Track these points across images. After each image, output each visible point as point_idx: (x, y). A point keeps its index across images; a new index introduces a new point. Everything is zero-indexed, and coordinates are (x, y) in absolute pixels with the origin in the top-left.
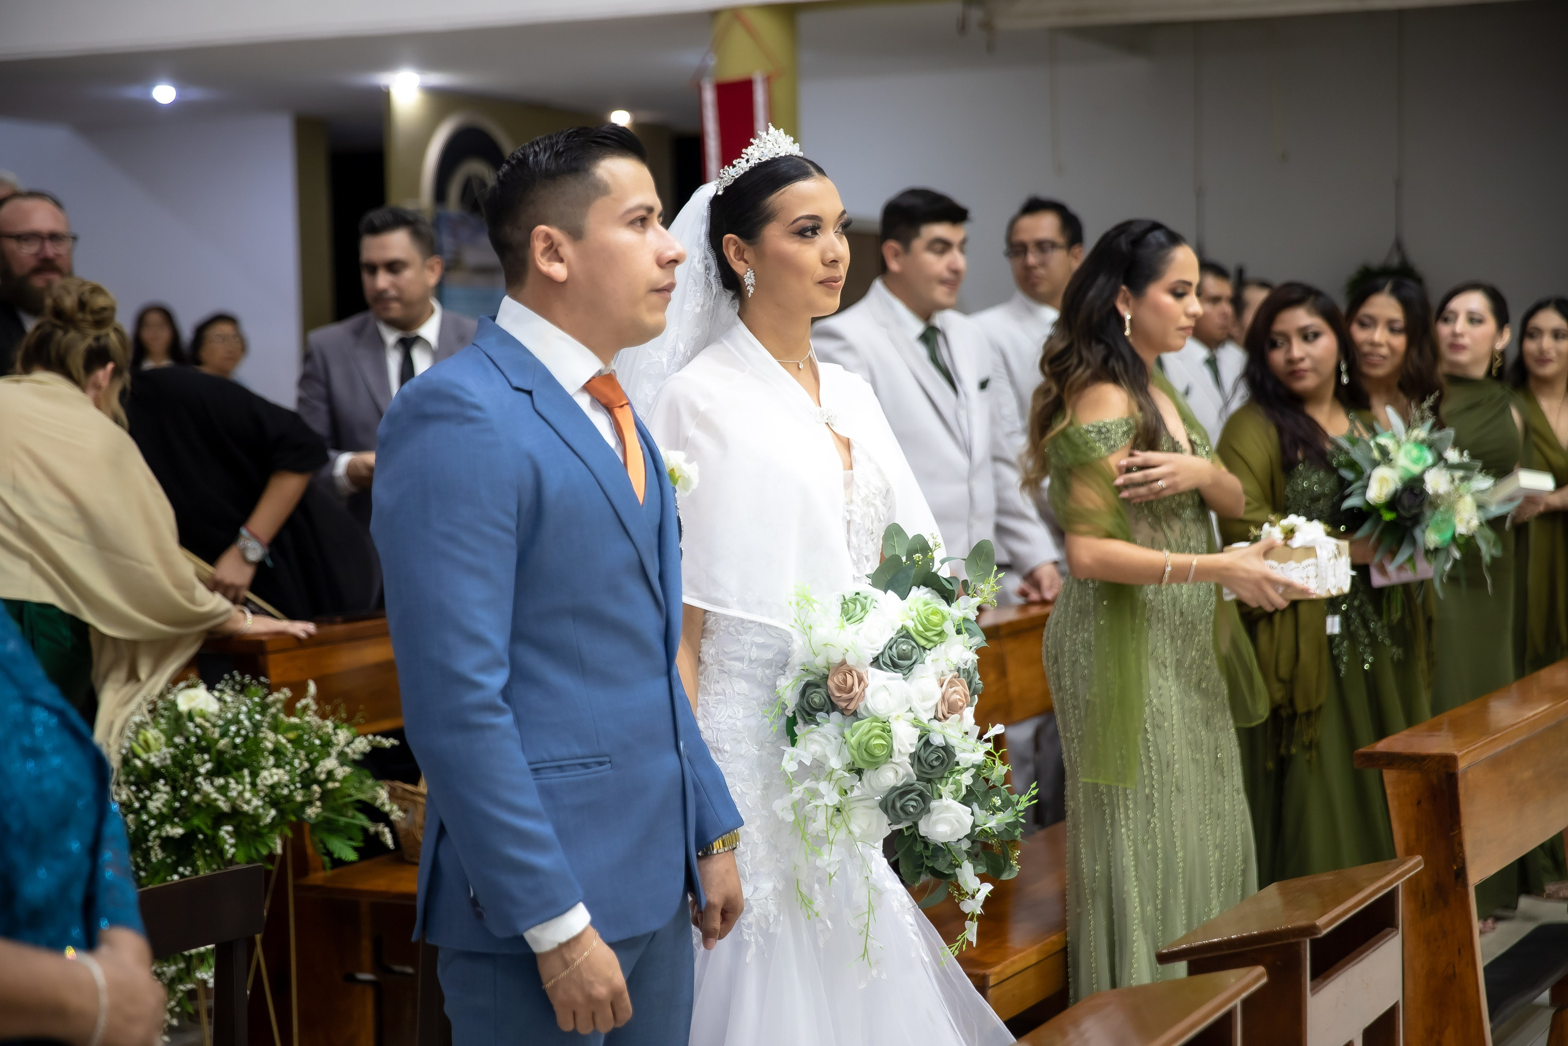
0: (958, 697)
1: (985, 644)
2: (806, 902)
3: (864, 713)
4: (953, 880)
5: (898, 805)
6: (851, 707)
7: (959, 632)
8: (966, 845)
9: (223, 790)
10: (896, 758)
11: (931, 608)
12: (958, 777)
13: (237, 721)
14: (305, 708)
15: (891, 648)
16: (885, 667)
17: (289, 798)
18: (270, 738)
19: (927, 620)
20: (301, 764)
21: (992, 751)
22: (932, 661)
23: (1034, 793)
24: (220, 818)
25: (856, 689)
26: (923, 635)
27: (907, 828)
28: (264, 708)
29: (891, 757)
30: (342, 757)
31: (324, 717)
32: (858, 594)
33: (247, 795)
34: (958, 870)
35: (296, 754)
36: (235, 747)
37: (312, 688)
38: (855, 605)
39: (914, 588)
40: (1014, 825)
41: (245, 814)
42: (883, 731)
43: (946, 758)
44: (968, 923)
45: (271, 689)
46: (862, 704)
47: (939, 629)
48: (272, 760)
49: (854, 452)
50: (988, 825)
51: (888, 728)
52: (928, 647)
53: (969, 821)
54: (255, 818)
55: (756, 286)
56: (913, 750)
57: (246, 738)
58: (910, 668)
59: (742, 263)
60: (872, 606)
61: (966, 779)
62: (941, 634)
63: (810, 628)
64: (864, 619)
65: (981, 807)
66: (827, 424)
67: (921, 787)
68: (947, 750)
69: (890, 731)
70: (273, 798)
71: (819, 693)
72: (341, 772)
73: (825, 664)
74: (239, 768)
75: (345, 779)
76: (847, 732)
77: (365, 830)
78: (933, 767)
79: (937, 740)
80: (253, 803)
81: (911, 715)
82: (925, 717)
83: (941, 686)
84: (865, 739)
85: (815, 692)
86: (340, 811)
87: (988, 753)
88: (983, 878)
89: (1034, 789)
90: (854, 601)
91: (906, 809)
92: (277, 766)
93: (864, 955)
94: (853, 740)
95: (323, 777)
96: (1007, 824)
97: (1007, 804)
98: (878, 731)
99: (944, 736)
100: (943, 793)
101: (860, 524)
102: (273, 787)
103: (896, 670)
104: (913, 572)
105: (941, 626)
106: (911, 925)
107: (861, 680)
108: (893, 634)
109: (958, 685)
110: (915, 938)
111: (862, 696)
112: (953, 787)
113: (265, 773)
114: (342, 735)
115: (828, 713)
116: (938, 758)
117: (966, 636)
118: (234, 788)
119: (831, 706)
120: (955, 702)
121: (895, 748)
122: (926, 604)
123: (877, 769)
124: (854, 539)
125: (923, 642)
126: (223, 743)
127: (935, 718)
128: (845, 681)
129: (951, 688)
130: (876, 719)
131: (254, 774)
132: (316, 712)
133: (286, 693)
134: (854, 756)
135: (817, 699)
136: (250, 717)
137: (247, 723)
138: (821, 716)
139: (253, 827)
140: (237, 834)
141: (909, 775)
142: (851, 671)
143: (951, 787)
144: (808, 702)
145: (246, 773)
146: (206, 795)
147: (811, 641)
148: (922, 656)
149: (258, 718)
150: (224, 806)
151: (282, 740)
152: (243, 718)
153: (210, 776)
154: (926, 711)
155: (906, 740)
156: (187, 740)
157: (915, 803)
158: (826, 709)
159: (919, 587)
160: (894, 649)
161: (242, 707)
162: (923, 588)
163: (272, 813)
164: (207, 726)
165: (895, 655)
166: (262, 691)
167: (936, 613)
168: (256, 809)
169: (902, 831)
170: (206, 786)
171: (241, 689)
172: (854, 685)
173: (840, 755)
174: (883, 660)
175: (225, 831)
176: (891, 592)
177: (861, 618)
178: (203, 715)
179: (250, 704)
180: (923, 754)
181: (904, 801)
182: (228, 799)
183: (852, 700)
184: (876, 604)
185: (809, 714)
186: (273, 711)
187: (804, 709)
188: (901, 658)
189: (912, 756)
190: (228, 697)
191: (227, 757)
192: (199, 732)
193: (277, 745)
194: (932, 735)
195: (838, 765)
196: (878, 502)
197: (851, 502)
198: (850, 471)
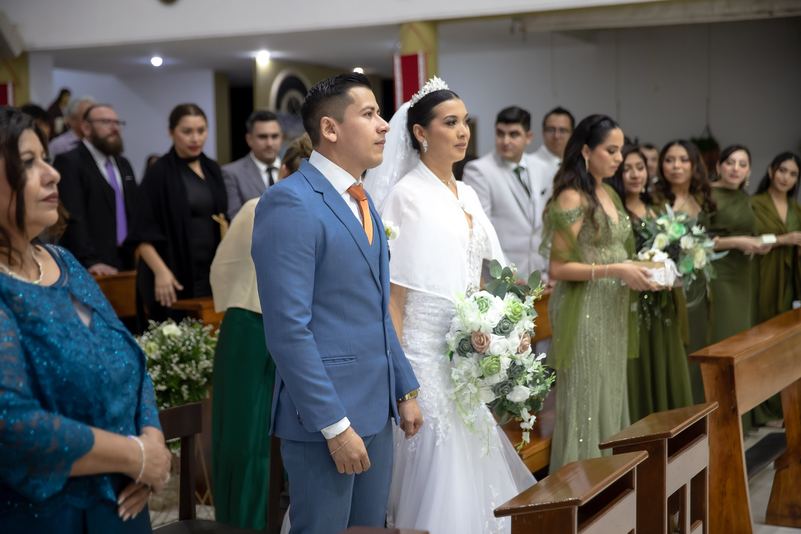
3: (489, 354)
4: (519, 415)
5: (500, 390)
6: (483, 352)
7: (528, 315)
8: (526, 402)
9: (183, 369)
10: (502, 372)
11: (516, 304)
12: (526, 377)
13: (189, 339)
15: (500, 325)
16: (498, 334)
18: (203, 348)
19: (515, 310)
21: (540, 365)
22: (517, 329)
24: (182, 383)
25: (486, 344)
26: (514, 318)
28: (201, 333)
29: (499, 371)
32: (482, 297)
33: (194, 372)
34: (521, 411)
36: (188, 351)
38: (482, 303)
40: (546, 391)
41: (193, 381)
42: (496, 361)
43: (521, 370)
44: (525, 433)
45: (204, 325)
46: (488, 350)
47: (520, 314)
48: (204, 357)
49: (474, 221)
50: (535, 393)
51: (499, 360)
52: (515, 323)
53: (528, 393)
54: (197, 382)
55: (428, 147)
56: (508, 368)
57: (193, 347)
58: (508, 333)
59: (422, 137)
60: (490, 305)
61: (529, 378)
62: (520, 316)
63: (465, 316)
64: (488, 311)
65: (533, 386)
66: (462, 208)
68: (522, 367)
70: (205, 373)
71: (468, 344)
73: (471, 332)
74: (190, 360)
76: (481, 362)
78: (515, 373)
79: (519, 363)
80: (196, 376)
81: (508, 353)
82: (513, 354)
83: (520, 339)
84: (489, 365)
85: (465, 343)
88: (531, 413)
90: (482, 301)
91: (504, 391)
92: (207, 359)
94: (484, 366)
96: (542, 390)
97: (542, 383)
98: (495, 362)
99: (521, 361)
100: (519, 384)
102: (205, 369)
103: (502, 334)
104: (507, 287)
107: (487, 339)
108: (501, 318)
109: (526, 338)
111: (488, 346)
113: (201, 363)
115: (472, 353)
116: (518, 370)
117: (531, 316)
119: (473, 350)
120: (526, 344)
121: (501, 367)
122: (514, 303)
123: (492, 376)
125: (513, 320)
126: (183, 349)
127: (518, 353)
128: (480, 340)
129: (524, 339)
130: (494, 356)
131: (197, 363)
134: (483, 372)
135: (466, 346)
136: (195, 337)
137: (193, 340)
138: (468, 354)
139: (196, 386)
140: (189, 389)
141: (505, 377)
142: (482, 335)
143: (522, 380)
144: (462, 347)
145: (193, 362)
146: (176, 372)
147: (464, 322)
148: (512, 327)
149: (198, 338)
150: (184, 377)
151: (209, 347)
152: (192, 338)
153: (178, 363)
154: (514, 350)
155: (506, 362)
156: (168, 347)
157: (507, 389)
158: (470, 351)
159: (508, 292)
160: (501, 325)
161: (192, 333)
162: (510, 292)
163: (205, 380)
164: (176, 341)
165: (502, 328)
166: (201, 326)
167: (519, 307)
168: (198, 378)
169: (500, 398)
170: (176, 368)
171: (192, 325)
172: (484, 341)
173: (477, 371)
174: (497, 330)
175: (184, 388)
176: (497, 296)
177: (486, 311)
178: (175, 337)
179: (195, 332)
180: (512, 369)
181: (502, 388)
182: (185, 373)
183: (483, 349)
184: (491, 303)
185: (462, 352)
186: (205, 335)
187: (460, 350)
188: (504, 329)
189: (507, 370)
190: (185, 329)
191: (185, 355)
192: (173, 344)
193: (207, 350)
194: (516, 360)
195: (475, 375)
196: (483, 243)
197: (472, 243)
198: (471, 229)
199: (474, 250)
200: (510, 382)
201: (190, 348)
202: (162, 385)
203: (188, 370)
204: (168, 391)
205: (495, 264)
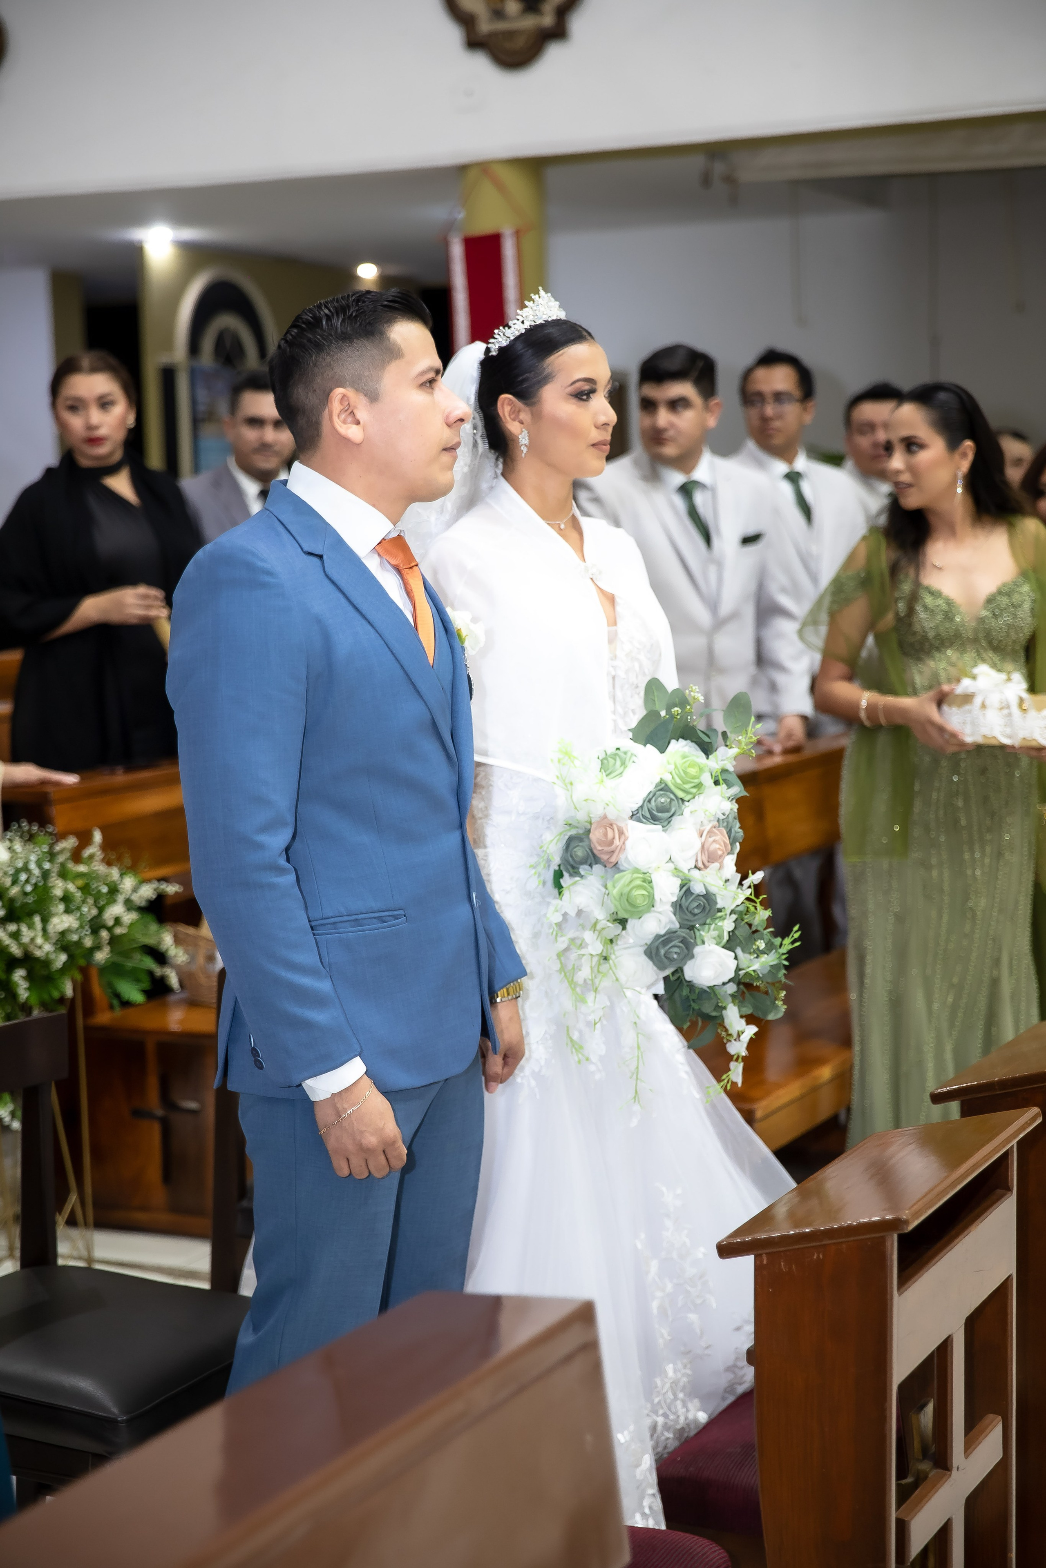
0: (718, 846)
1: (745, 794)
2: (577, 1046)
3: (625, 865)
4: (719, 1021)
5: (662, 952)
6: (613, 860)
7: (717, 783)
8: (732, 988)
9: (15, 936)
10: (658, 907)
11: (688, 760)
12: (720, 924)
13: (26, 869)
14: (91, 857)
15: (649, 801)
16: (644, 820)
17: (79, 943)
18: (59, 887)
19: (685, 772)
20: (89, 910)
21: (753, 897)
22: (691, 812)
24: (13, 963)
25: (617, 842)
26: (682, 787)
27: (673, 974)
28: (52, 856)
29: (653, 906)
30: (129, 905)
31: (109, 864)
32: (618, 749)
33: (39, 941)
34: (724, 1012)
35: (84, 902)
36: (26, 894)
37: (98, 837)
38: (615, 760)
39: (673, 742)
40: (775, 968)
41: (37, 959)
42: (644, 881)
43: (707, 906)
44: (733, 1065)
45: (61, 836)
46: (622, 857)
47: (696, 781)
48: (61, 907)
49: (618, 608)
50: (751, 969)
51: (649, 878)
52: (686, 799)
53: (733, 964)
54: (46, 963)
55: (529, 447)
56: (675, 899)
57: (36, 885)
58: (669, 820)
59: (516, 424)
60: (631, 761)
61: (728, 925)
62: (699, 786)
63: (573, 784)
64: (623, 774)
65: (743, 951)
66: (592, 579)
67: (683, 934)
68: (708, 898)
69: (651, 882)
70: (63, 943)
71: (582, 847)
72: (129, 918)
73: (587, 819)
74: (30, 914)
75: (131, 925)
76: (609, 885)
77: (151, 973)
78: (695, 915)
79: (698, 889)
80: (44, 948)
81: (671, 866)
82: (686, 867)
83: (701, 837)
84: (627, 890)
85: (578, 846)
86: (126, 954)
87: (748, 899)
88: (750, 1019)
90: (614, 756)
91: (670, 956)
92: (67, 911)
93: (635, 1097)
94: (615, 892)
95: (111, 923)
96: (772, 966)
97: (770, 947)
98: (638, 882)
99: (704, 885)
100: (706, 939)
101: (624, 679)
102: (63, 933)
103: (655, 823)
104: (671, 726)
105: (698, 778)
106: (682, 1064)
107: (621, 833)
108: (651, 788)
109: (716, 834)
110: (685, 1076)
111: (622, 848)
112: (715, 933)
113: (55, 920)
114: (128, 883)
115: (591, 865)
116: (698, 907)
117: (724, 786)
118: (27, 934)
119: (592, 859)
120: (715, 851)
121: (657, 897)
122: (684, 757)
123: (640, 918)
124: (619, 693)
125: (681, 794)
126: (14, 891)
127: (696, 867)
128: (606, 835)
129: (710, 837)
130: (637, 870)
131: (45, 921)
132: (103, 860)
133: (70, 843)
134: (617, 907)
135: (581, 852)
136: (39, 866)
137: (36, 871)
138: (585, 869)
139: (44, 972)
140: (29, 977)
141: (672, 923)
142: (612, 825)
143: (713, 933)
144: (573, 856)
145: (37, 919)
147: (572, 797)
148: (680, 808)
149: (47, 866)
150: (16, 950)
151: (71, 887)
152: (33, 866)
154: (686, 861)
155: (667, 890)
157: (679, 950)
158: (589, 862)
159: (679, 740)
160: (654, 802)
161: (31, 855)
162: (682, 740)
163: (63, 957)
165: (656, 808)
166: (50, 840)
167: (695, 764)
168: (48, 954)
169: (671, 977)
171: (31, 838)
172: (615, 838)
173: (604, 906)
174: (644, 813)
175: (19, 976)
176: (651, 746)
177: (621, 773)
179: (39, 853)
180: (685, 902)
181: (668, 948)
182: (20, 945)
183: (613, 853)
184: (636, 759)
185: (574, 867)
186: (61, 859)
187: (570, 862)
188: (660, 811)
189: (675, 905)
190: (18, 847)
191: (18, 904)
193: (66, 892)
194: (693, 883)
195: (600, 915)
196: (642, 657)
197: (615, 658)
198: (614, 628)
199: (621, 673)
205: (653, 687)
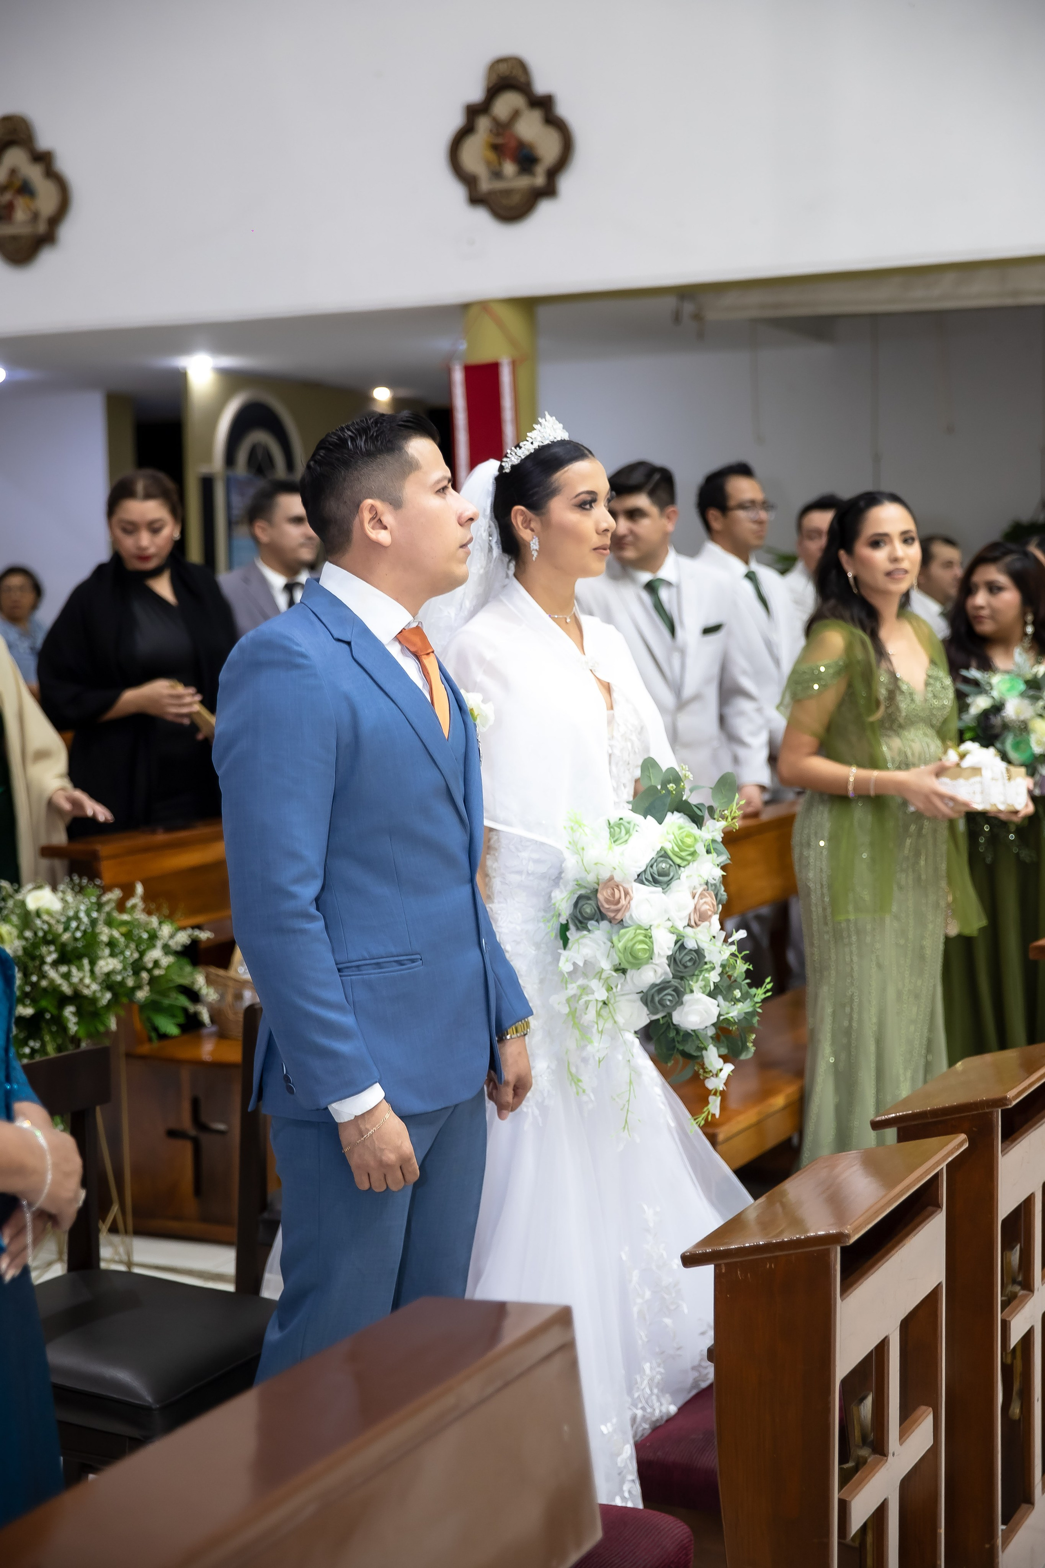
0: (708, 907)
1: (729, 862)
2: (576, 1080)
3: (629, 922)
4: (699, 1060)
5: (657, 999)
6: (619, 917)
7: (708, 852)
8: (711, 1032)
9: (66, 976)
10: (656, 960)
11: (685, 831)
12: (707, 975)
13: (76, 917)
14: (134, 906)
15: (652, 866)
16: (647, 883)
17: (122, 983)
18: (105, 933)
19: (682, 842)
20: (131, 954)
21: (736, 953)
22: (687, 877)
23: (769, 986)
24: (64, 1000)
25: (623, 902)
26: (679, 855)
27: (663, 1018)
28: (99, 906)
29: (652, 959)
30: (167, 949)
31: (149, 913)
32: (621, 819)
33: (87, 981)
34: (704, 1052)
35: (127, 946)
36: (76, 939)
37: (140, 889)
38: (620, 829)
39: (669, 814)
40: (753, 1014)
41: (85, 998)
42: (646, 937)
43: (697, 959)
44: (711, 1098)
45: (106, 889)
46: (627, 915)
47: (692, 849)
48: (107, 951)
49: (615, 695)
50: (731, 1015)
51: (650, 934)
52: (682, 865)
53: (715, 1011)
54: (92, 1000)
55: (540, 551)
56: (670, 953)
57: (85, 932)
58: (668, 883)
59: (528, 531)
60: (635, 830)
61: (714, 977)
62: (693, 854)
63: (583, 849)
64: (629, 841)
65: (725, 999)
66: (591, 670)
67: (676, 984)
68: (699, 952)
69: (651, 937)
70: (108, 983)
71: (590, 904)
72: (166, 961)
73: (596, 880)
74: (80, 957)
75: (169, 968)
76: (615, 939)
77: (185, 1010)
78: (686, 967)
79: (691, 944)
80: (91, 988)
81: (670, 924)
82: (680, 925)
83: (694, 897)
84: (630, 944)
85: (587, 903)
86: (164, 993)
87: (733, 955)
88: (725, 1059)
89: (768, 983)
90: (619, 825)
91: (664, 1003)
92: (112, 955)
93: (624, 1127)
94: (620, 945)
95: (150, 965)
96: (746, 1013)
97: (745, 997)
98: (641, 938)
99: (696, 941)
100: (694, 989)
101: (619, 756)
102: (108, 975)
103: (657, 885)
104: (668, 800)
105: (693, 847)
107: (627, 894)
108: (652, 855)
109: (706, 897)
111: (628, 907)
112: (702, 983)
113: (101, 963)
114: (167, 930)
115: (597, 921)
116: (690, 960)
117: (714, 855)
119: (600, 915)
120: (706, 911)
121: (656, 951)
122: (680, 828)
123: (639, 969)
124: (614, 769)
125: (678, 861)
126: (66, 936)
127: (688, 925)
128: (613, 895)
129: (701, 899)
130: (640, 927)
131: (93, 963)
132: (144, 910)
133: (116, 894)
134: (620, 958)
135: (588, 909)
136: (88, 915)
137: (85, 920)
138: (591, 924)
139: (91, 1009)
140: (78, 1013)
141: (666, 973)
142: (618, 886)
143: (701, 983)
144: (580, 912)
145: (86, 962)
146: (52, 981)
147: (582, 860)
148: (677, 872)
149: (95, 915)
150: (66, 989)
151: (116, 934)
152: (82, 915)
153: (55, 964)
154: (681, 919)
155: (664, 945)
156: (35, 934)
157: (670, 997)
158: (596, 918)
159: (673, 813)
160: (654, 867)
161: (82, 906)
162: (675, 813)
163: (108, 996)
164: (52, 922)
165: (656, 873)
166: (98, 892)
167: (689, 835)
168: (94, 992)
169: (658, 1020)
170: (52, 974)
171: (80, 890)
172: (620, 898)
173: (608, 957)
174: (646, 877)
175: (69, 1011)
176: (649, 817)
177: (626, 841)
178: (49, 913)
179: (88, 903)
180: (678, 956)
181: (661, 996)
182: (71, 984)
183: (618, 911)
184: (637, 828)
185: (581, 922)
186: (107, 908)
187: (576, 918)
188: (660, 875)
189: (669, 958)
190: (70, 898)
191: (69, 948)
192: (45, 927)
193: (111, 938)
194: (686, 939)
195: (606, 965)
196: (634, 738)
197: (612, 738)
198: (611, 712)
199: (617, 752)
200: (675, 983)
201: (78, 934)
202: (25, 1005)
203: (76, 975)
204: (38, 1017)
205: (649, 765)
